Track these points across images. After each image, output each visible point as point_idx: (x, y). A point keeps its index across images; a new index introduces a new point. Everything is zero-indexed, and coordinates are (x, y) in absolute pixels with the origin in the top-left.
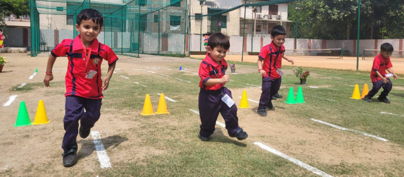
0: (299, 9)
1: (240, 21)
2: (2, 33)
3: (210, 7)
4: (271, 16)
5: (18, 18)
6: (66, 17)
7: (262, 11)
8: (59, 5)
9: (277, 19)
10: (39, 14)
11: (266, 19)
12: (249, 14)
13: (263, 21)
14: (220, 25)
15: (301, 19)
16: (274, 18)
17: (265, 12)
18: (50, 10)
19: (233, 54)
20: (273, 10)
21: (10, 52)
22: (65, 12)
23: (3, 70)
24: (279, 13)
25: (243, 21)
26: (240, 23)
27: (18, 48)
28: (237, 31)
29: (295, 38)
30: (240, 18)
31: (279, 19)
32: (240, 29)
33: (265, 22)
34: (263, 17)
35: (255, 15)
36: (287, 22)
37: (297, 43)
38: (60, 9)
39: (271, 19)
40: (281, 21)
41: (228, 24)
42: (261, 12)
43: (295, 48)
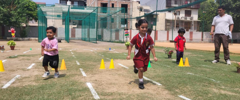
0: (205, 12)
1: (166, 21)
2: (14, 29)
3: (146, 13)
4: (186, 18)
5: (36, 21)
6: (62, 21)
7: (180, 14)
8: (59, 14)
9: (191, 19)
10: (47, 19)
11: (183, 19)
12: (170, 16)
13: (181, 21)
14: (152, 24)
15: (207, 19)
16: (188, 19)
17: (182, 16)
18: (54, 17)
19: (160, 42)
20: (188, 13)
21: (31, 40)
22: (61, 18)
23: (15, 49)
24: (192, 16)
25: (167, 21)
26: (166, 22)
27: (35, 38)
28: (163, 27)
29: (202, 31)
30: (166, 19)
31: (192, 19)
32: (166, 26)
33: (182, 21)
34: (180, 18)
35: (175, 17)
36: (198, 21)
37: (204, 35)
38: (59, 16)
39: (186, 19)
40: (193, 20)
41: (157, 23)
42: (179, 15)
43: (203, 38)
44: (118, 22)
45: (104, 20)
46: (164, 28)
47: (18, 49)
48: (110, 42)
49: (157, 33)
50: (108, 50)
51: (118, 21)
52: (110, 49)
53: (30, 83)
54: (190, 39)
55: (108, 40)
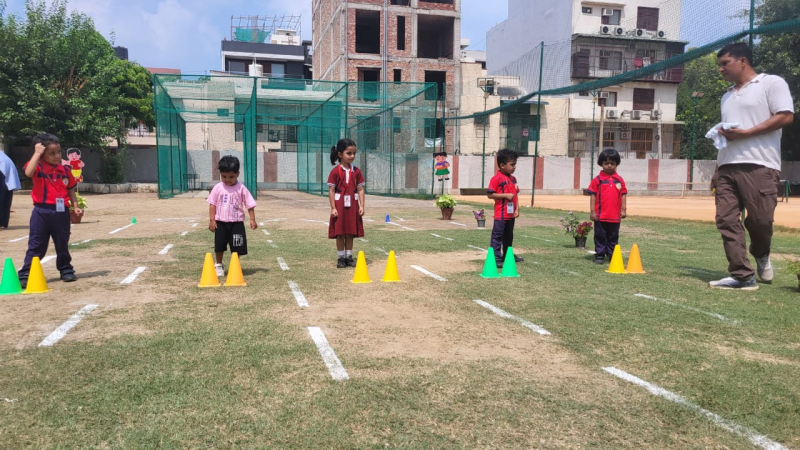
0: (701, 95)
1: (570, 125)
2: (79, 156)
3: (505, 99)
4: (637, 113)
5: (151, 131)
6: (234, 128)
7: (618, 103)
8: (221, 105)
9: (652, 119)
10: (185, 122)
11: (627, 118)
12: (585, 108)
13: (621, 124)
14: (527, 135)
15: (706, 117)
16: (645, 118)
17: (623, 107)
18: (206, 116)
19: (550, 194)
20: (644, 99)
22: (232, 118)
24: (656, 108)
25: (575, 126)
26: (570, 130)
27: (147, 185)
28: (562, 147)
29: (690, 158)
30: (570, 119)
31: (657, 119)
32: (570, 141)
33: (624, 126)
34: (618, 115)
35: (602, 111)
36: (675, 125)
37: (696, 169)
38: (222, 112)
39: (638, 118)
40: (659, 122)
41: (543, 132)
42: (615, 105)
43: (691, 181)
44: (413, 132)
45: (370, 123)
46: (563, 149)
47: (94, 219)
48: (388, 194)
49: (542, 166)
50: (383, 222)
51: (414, 126)
52: (388, 218)
53: (129, 327)
54: (650, 185)
55: (384, 188)
